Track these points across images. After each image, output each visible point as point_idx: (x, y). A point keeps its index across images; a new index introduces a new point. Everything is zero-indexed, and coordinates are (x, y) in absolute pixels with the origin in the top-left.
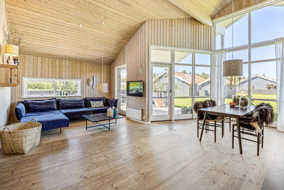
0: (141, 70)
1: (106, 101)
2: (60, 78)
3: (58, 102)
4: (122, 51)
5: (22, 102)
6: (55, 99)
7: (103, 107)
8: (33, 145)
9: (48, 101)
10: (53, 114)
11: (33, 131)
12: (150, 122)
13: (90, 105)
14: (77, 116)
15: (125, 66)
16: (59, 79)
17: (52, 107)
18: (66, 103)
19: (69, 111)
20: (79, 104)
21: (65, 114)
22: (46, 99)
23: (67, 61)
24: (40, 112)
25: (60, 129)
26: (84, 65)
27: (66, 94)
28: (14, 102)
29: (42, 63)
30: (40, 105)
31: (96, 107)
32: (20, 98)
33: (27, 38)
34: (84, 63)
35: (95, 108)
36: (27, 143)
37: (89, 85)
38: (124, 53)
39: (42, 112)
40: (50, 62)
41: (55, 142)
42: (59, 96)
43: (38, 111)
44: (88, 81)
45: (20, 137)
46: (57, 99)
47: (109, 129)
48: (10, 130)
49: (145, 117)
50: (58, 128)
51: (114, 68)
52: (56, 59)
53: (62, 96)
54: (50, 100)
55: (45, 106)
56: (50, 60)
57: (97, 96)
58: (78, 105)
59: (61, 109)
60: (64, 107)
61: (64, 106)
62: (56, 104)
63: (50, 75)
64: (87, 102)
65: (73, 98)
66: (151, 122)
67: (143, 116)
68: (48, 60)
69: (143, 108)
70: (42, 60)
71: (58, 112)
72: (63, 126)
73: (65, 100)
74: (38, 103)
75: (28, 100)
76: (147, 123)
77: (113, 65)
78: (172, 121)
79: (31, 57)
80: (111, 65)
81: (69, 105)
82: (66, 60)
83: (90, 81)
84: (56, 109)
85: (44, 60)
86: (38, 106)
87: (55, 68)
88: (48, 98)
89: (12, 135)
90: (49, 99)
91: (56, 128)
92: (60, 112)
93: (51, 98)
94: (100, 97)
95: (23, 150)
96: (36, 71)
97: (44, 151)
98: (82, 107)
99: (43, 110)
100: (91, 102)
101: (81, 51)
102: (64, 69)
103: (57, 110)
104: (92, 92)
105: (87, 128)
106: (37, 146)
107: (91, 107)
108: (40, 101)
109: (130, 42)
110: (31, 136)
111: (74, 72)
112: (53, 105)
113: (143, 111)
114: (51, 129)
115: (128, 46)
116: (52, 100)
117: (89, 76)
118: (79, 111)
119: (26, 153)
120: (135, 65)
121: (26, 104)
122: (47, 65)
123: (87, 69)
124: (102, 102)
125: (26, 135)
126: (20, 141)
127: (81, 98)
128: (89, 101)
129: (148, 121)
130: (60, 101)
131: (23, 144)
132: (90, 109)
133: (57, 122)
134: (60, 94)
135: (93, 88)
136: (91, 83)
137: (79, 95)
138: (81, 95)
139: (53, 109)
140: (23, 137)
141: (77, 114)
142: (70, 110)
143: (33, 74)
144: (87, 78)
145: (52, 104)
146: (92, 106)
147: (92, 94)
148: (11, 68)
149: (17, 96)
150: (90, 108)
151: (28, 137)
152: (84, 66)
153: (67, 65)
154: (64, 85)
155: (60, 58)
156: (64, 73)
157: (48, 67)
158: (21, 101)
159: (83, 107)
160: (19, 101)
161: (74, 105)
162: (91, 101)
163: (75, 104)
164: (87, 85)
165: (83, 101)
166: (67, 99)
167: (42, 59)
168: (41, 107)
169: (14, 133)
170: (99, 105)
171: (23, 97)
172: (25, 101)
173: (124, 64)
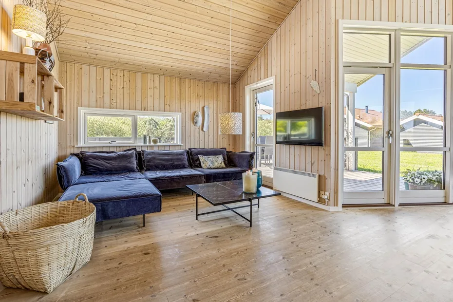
0: (314, 84)
1: (227, 155)
2: (143, 109)
3: (140, 156)
4: (262, 50)
5: (77, 155)
6: (135, 149)
7: (223, 168)
8: (72, 267)
9: (121, 153)
10: (129, 181)
11: (68, 232)
12: (339, 208)
13: (198, 162)
14: (176, 186)
15: (270, 81)
16: (141, 111)
17: (129, 165)
18: (154, 158)
19: (159, 174)
20: (178, 159)
21: (153, 181)
22: (118, 149)
23: (156, 77)
24: (107, 174)
25: (141, 216)
26: (187, 84)
27: (155, 142)
28: (64, 153)
29: (111, 80)
30: (108, 162)
31: (211, 168)
32: (74, 146)
33: (82, 26)
34: (187, 80)
35: (209, 169)
36: (54, 265)
37: (195, 123)
38: (266, 55)
39: (111, 174)
40: (126, 79)
41: (127, 253)
42: (142, 144)
43: (104, 173)
44: (194, 116)
45: (32, 250)
46: (138, 149)
47: (251, 221)
48: (6, 228)
49: (327, 193)
50: (138, 214)
51: (244, 89)
52: (135, 72)
53: (148, 144)
54: (125, 151)
55: (115, 164)
56: (125, 75)
57: (211, 145)
58: (176, 163)
59: (146, 171)
60: (151, 166)
61: (151, 164)
62: (136, 159)
63: (126, 105)
64: (192, 158)
65: (167, 148)
66: (344, 206)
67: (322, 192)
68: (122, 75)
69: (322, 173)
70: (112, 75)
71: (138, 175)
72: (150, 212)
73: (153, 153)
74: (104, 156)
75: (86, 150)
76: (332, 209)
77: (241, 84)
78: (394, 206)
79: (93, 69)
80: (237, 85)
81: (159, 162)
82: (154, 74)
83: (197, 116)
84: (136, 170)
85: (115, 74)
86: (104, 163)
87: (134, 90)
88: (122, 149)
89: (11, 242)
90: (125, 149)
91: (134, 215)
92: (143, 177)
93: (128, 148)
94: (215, 147)
95: (43, 284)
96: (101, 96)
97: (96, 286)
98: (182, 167)
99: (112, 171)
100: (201, 157)
101: (183, 53)
102: (150, 92)
103: (139, 171)
104: (202, 138)
105: (197, 215)
106: (85, 266)
107: (201, 167)
108: (107, 153)
109: (283, 26)
110: (64, 244)
111: (168, 97)
112: (131, 162)
113: (323, 180)
114: (123, 217)
115: (277, 37)
116: (130, 152)
117: (195, 106)
118: (180, 176)
119: (50, 290)
120: (298, 76)
121: (83, 158)
122: (120, 85)
123: (192, 92)
124: (220, 158)
125: (49, 242)
126: (32, 261)
127: (181, 148)
128: (197, 154)
129: (336, 204)
130: (143, 154)
131: (42, 268)
132: (199, 171)
133: (137, 200)
134: (143, 141)
135: (202, 130)
136: (200, 119)
137: (178, 144)
138: (181, 144)
139: (131, 170)
140: (42, 250)
141: (174, 181)
142: (162, 171)
143: (96, 101)
144: (192, 111)
145: (129, 160)
146: (203, 165)
147: (201, 142)
148: (21, 63)
149: (68, 144)
150: (200, 169)
151: (54, 249)
152: (187, 86)
153: (157, 84)
154: (152, 127)
155: (144, 70)
156: (150, 100)
157: (123, 88)
158: (76, 152)
159: (185, 168)
160: (72, 152)
161: (168, 163)
162: (199, 156)
163: (171, 160)
164: (192, 124)
165: (185, 154)
166: (156, 150)
167: (112, 73)
168: (109, 165)
169: (16, 236)
170: (216, 164)
171: (79, 146)
172: (82, 153)
173: (266, 76)
